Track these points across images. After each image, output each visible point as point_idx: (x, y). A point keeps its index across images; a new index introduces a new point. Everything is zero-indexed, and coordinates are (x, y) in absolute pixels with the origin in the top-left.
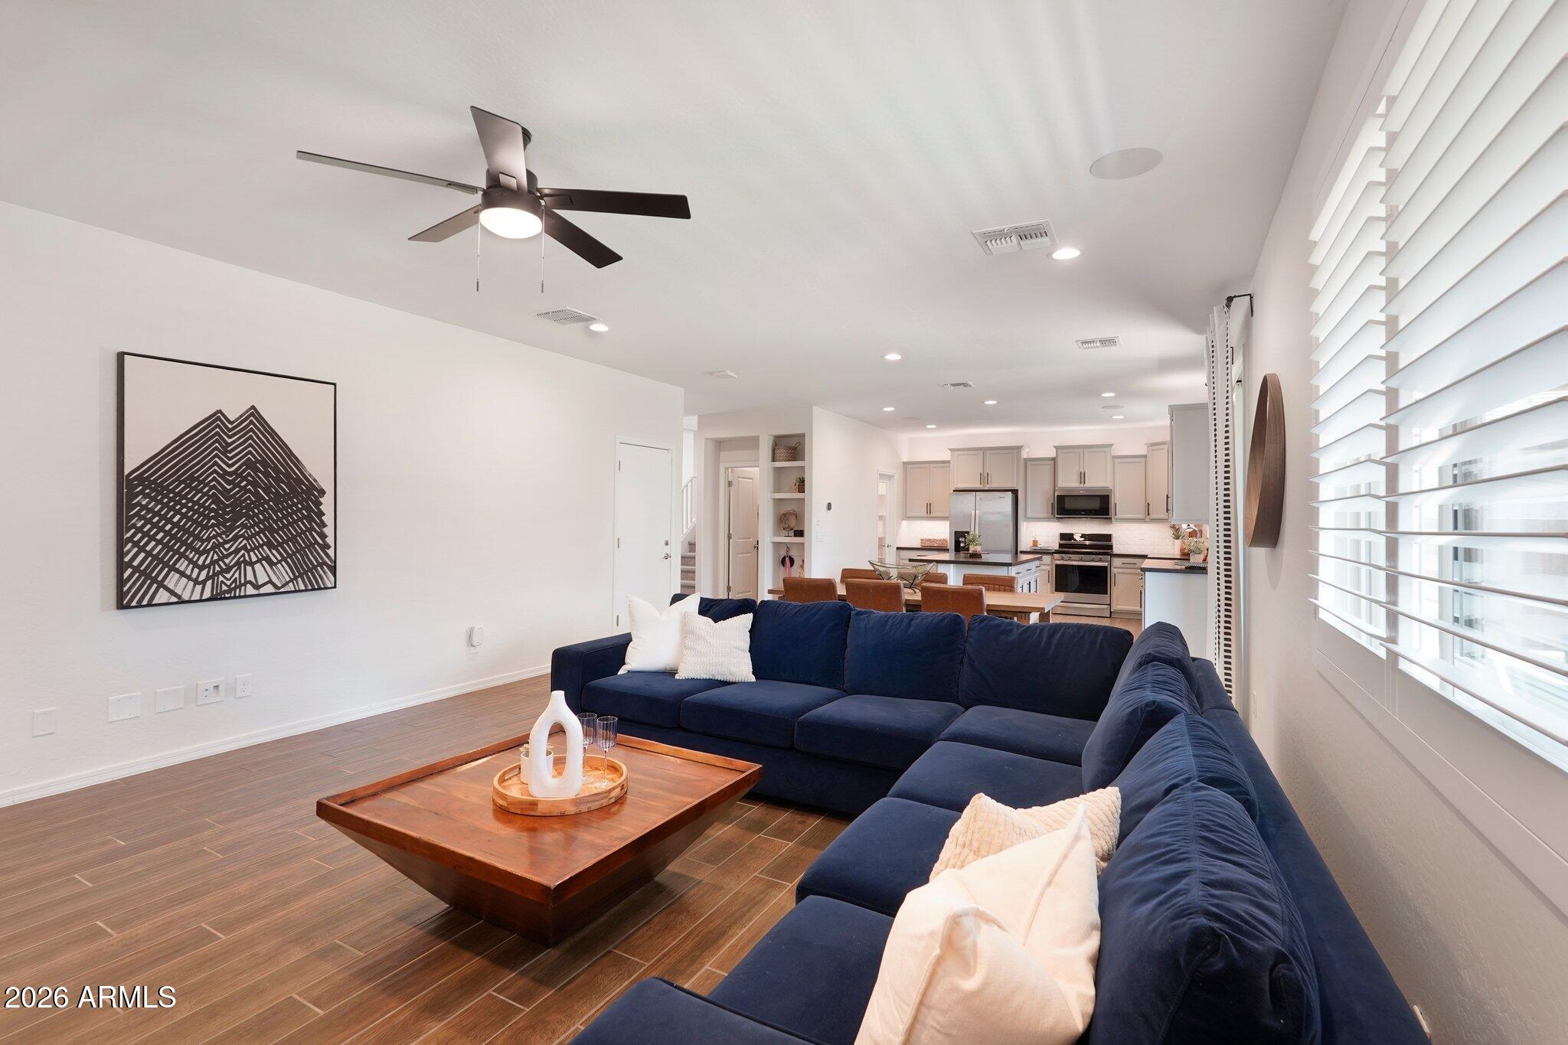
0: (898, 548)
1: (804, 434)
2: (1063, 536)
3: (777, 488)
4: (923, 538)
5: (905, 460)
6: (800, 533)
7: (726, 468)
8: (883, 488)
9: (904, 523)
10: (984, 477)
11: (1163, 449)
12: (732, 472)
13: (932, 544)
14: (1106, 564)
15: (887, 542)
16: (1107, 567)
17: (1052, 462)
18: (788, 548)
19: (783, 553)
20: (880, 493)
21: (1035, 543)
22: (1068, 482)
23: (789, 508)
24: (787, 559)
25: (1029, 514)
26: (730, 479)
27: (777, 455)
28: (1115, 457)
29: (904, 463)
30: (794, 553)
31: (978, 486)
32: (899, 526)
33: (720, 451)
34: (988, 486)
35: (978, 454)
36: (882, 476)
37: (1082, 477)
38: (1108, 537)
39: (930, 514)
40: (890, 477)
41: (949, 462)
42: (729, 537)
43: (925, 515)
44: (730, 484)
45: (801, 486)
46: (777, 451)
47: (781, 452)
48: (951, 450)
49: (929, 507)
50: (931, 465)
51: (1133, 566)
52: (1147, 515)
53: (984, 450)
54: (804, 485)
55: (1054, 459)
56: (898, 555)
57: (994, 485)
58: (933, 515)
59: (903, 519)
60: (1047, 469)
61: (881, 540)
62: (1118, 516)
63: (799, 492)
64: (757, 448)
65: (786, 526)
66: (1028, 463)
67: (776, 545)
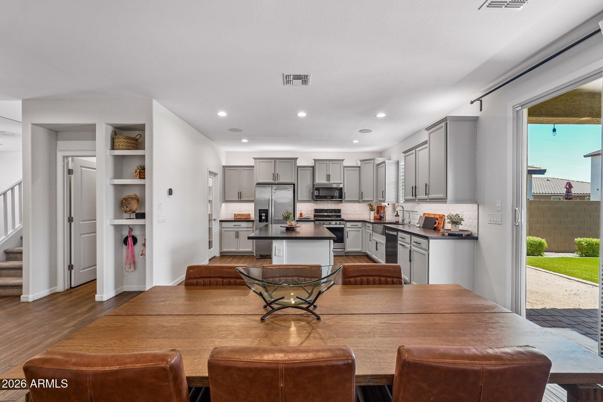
0: (220, 221)
1: (144, 125)
2: (316, 211)
3: (118, 174)
4: (235, 213)
5: (224, 164)
6: (142, 216)
7: (64, 157)
8: (211, 181)
9: (224, 204)
10: (275, 176)
11: (371, 163)
12: (72, 161)
13: (241, 217)
14: (343, 226)
15: (213, 217)
16: (343, 228)
17: (311, 169)
18: (131, 229)
19: (126, 233)
20: (209, 186)
21: (301, 215)
22: (321, 180)
23: (130, 193)
24: (129, 239)
25: (299, 199)
26: (70, 168)
27: (116, 144)
28: (344, 167)
29: (223, 167)
30: (136, 233)
31: (271, 181)
32: (221, 206)
33: (57, 140)
34: (277, 181)
35: (272, 162)
36: (211, 173)
37: (328, 177)
38: (339, 211)
39: (240, 199)
40: (215, 174)
41: (253, 167)
42: (70, 220)
43: (237, 199)
44: (70, 172)
45: (141, 173)
46: (116, 140)
47: (120, 141)
48: (255, 159)
49: (240, 195)
50: (241, 168)
51: (356, 227)
52: (360, 200)
53: (275, 159)
54: (144, 172)
55: (313, 167)
56: (221, 225)
57: (281, 181)
58: (242, 199)
59: (223, 202)
60: (309, 173)
61: (210, 216)
62: (346, 199)
63: (140, 178)
64: (94, 138)
65: (128, 210)
66: (299, 169)
67: (117, 228)
